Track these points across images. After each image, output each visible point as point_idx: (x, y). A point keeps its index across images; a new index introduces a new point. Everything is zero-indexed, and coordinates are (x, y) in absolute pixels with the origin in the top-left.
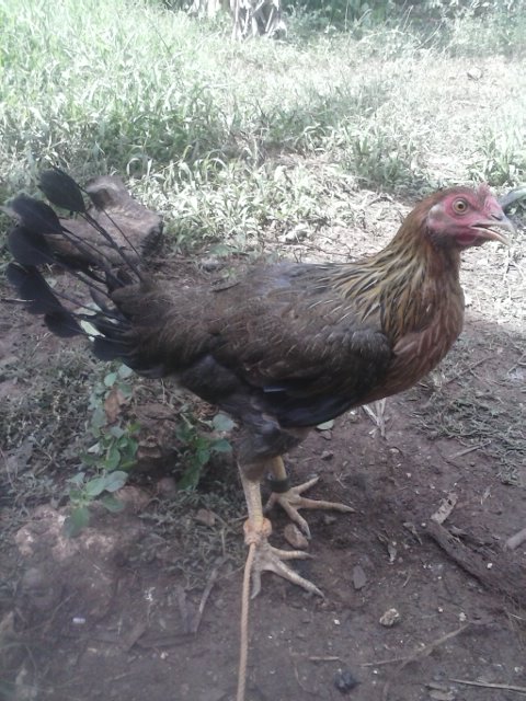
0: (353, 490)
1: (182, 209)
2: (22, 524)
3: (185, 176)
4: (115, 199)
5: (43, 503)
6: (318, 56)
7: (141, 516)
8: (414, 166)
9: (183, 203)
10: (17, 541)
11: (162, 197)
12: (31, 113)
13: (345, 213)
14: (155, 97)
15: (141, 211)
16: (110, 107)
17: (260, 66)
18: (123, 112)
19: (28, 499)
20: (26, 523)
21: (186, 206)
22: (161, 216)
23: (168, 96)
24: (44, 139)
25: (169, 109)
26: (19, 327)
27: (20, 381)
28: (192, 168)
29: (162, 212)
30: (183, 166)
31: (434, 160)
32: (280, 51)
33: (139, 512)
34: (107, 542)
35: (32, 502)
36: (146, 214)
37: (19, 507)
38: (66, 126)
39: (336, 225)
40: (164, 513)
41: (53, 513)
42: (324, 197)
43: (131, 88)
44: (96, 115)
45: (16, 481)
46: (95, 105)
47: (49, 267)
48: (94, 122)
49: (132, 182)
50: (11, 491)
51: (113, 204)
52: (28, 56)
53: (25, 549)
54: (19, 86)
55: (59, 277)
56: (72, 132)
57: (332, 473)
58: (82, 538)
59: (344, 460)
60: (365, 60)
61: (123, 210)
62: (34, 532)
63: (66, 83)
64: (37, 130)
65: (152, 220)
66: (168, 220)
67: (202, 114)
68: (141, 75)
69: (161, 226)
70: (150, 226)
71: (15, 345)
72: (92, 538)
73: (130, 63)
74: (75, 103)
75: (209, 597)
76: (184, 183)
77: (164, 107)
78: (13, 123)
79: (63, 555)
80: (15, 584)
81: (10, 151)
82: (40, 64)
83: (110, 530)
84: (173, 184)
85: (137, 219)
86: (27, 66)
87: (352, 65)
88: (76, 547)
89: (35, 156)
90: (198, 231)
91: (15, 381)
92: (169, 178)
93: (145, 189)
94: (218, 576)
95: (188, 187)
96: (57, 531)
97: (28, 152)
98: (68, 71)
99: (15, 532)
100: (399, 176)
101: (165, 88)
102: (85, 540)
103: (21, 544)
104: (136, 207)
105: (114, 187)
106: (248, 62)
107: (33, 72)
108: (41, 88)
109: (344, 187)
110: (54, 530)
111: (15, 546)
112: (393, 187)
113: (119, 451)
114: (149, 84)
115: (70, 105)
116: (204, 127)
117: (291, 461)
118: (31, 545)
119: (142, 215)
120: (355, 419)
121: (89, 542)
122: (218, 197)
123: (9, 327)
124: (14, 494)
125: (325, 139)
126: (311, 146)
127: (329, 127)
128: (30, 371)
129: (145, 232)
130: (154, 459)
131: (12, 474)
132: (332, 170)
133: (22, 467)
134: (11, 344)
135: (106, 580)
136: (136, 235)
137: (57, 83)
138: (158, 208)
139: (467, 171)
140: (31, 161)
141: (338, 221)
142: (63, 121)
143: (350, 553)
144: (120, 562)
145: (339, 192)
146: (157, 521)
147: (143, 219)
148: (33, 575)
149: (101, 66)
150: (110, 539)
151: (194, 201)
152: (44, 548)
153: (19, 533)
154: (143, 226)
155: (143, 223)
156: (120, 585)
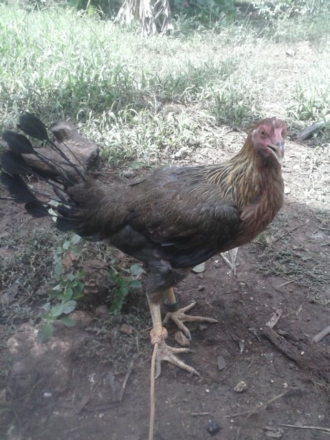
0: (217, 309)
1: (111, 140)
2: (11, 335)
3: (113, 121)
4: (69, 135)
5: (25, 322)
6: (194, 45)
7: (86, 329)
8: (253, 109)
9: (112, 137)
10: (8, 345)
11: (99, 134)
12: (17, 84)
13: (211, 139)
14: (94, 73)
15: (86, 143)
16: (66, 79)
17: (159, 52)
18: (74, 82)
19: (15, 320)
20: (14, 334)
21: (114, 139)
22: (98, 145)
23: (101, 72)
24: (25, 100)
25: (102, 80)
26: (10, 215)
27: (10, 247)
28: (117, 116)
29: (99, 143)
30: (111, 114)
31: (266, 105)
32: (171, 43)
33: (85, 327)
34: (65, 345)
35: (18, 321)
36: (89, 144)
37: (9, 325)
38: (39, 91)
39: (205, 147)
40: (101, 327)
41: (31, 328)
42: (198, 130)
43: (78, 68)
44: (57, 84)
45: (8, 309)
46: (57, 78)
47: (29, 178)
48: (56, 88)
49: (80, 125)
50: (4, 315)
51: (68, 138)
52: (15, 49)
53: (13, 350)
54: (9, 67)
55: (35, 184)
56: (42, 95)
57: (204, 299)
58: (49, 343)
59: (211, 291)
60: (223, 46)
61: (74, 142)
62: (19, 340)
63: (39, 65)
64: (21, 94)
65: (92, 147)
66: (102, 148)
67: (123, 82)
68: (85, 59)
69: (98, 151)
70: (91, 151)
71: (7, 225)
72: (55, 343)
73: (78, 52)
74: (44, 77)
75: (129, 379)
76: (112, 125)
77: (99, 78)
78: (5, 90)
79: (37, 354)
80: (7, 372)
81: (4, 107)
82: (22, 54)
83: (66, 338)
84: (105, 126)
85: (83, 147)
86: (14, 55)
87: (215, 49)
88: (46, 348)
89: (19, 110)
90: (121, 154)
91: (7, 247)
92: (102, 121)
93: (88, 129)
94: (135, 365)
95: (114, 127)
96: (34, 339)
97: (15, 108)
98: (40, 58)
99: (7, 340)
100: (244, 116)
101: (99, 67)
102: (51, 344)
103: (10, 347)
104: (83, 140)
105: (68, 127)
106: (151, 50)
107: (18, 59)
108: (23, 69)
109: (210, 124)
110: (32, 338)
111: (7, 348)
112: (241, 123)
113: (72, 288)
114: (90, 65)
115: (41, 78)
116: (124, 90)
117: (179, 292)
118: (17, 348)
119: (86, 145)
120: (218, 265)
121: (54, 346)
122: (133, 133)
123: (3, 215)
124: (7, 317)
125: (198, 95)
126: (189, 99)
127: (201, 87)
128: (17, 241)
129: (88, 155)
130: (94, 294)
131: (5, 304)
132: (203, 114)
133: (11, 300)
134: (5, 225)
135: (65, 369)
136: (83, 157)
137: (33, 65)
138: (96, 141)
139: (286, 112)
140: (17, 113)
141: (207, 144)
142: (37, 88)
143: (215, 348)
144: (74, 358)
145: (207, 127)
146: (96, 332)
147: (87, 147)
148: (18, 367)
149: (61, 55)
150: (67, 343)
151: (118, 136)
152: (25, 349)
153: (9, 340)
154: (87, 152)
155: (87, 149)
156: (73, 372)
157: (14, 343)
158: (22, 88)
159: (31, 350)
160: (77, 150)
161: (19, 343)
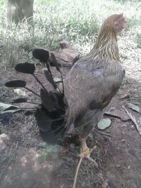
157: (25, 160)
158: (48, 21)
159: (33, 166)
160: (69, 54)
161: (27, 161)
